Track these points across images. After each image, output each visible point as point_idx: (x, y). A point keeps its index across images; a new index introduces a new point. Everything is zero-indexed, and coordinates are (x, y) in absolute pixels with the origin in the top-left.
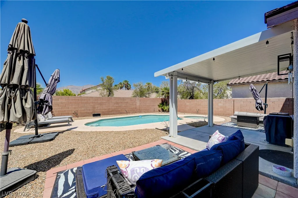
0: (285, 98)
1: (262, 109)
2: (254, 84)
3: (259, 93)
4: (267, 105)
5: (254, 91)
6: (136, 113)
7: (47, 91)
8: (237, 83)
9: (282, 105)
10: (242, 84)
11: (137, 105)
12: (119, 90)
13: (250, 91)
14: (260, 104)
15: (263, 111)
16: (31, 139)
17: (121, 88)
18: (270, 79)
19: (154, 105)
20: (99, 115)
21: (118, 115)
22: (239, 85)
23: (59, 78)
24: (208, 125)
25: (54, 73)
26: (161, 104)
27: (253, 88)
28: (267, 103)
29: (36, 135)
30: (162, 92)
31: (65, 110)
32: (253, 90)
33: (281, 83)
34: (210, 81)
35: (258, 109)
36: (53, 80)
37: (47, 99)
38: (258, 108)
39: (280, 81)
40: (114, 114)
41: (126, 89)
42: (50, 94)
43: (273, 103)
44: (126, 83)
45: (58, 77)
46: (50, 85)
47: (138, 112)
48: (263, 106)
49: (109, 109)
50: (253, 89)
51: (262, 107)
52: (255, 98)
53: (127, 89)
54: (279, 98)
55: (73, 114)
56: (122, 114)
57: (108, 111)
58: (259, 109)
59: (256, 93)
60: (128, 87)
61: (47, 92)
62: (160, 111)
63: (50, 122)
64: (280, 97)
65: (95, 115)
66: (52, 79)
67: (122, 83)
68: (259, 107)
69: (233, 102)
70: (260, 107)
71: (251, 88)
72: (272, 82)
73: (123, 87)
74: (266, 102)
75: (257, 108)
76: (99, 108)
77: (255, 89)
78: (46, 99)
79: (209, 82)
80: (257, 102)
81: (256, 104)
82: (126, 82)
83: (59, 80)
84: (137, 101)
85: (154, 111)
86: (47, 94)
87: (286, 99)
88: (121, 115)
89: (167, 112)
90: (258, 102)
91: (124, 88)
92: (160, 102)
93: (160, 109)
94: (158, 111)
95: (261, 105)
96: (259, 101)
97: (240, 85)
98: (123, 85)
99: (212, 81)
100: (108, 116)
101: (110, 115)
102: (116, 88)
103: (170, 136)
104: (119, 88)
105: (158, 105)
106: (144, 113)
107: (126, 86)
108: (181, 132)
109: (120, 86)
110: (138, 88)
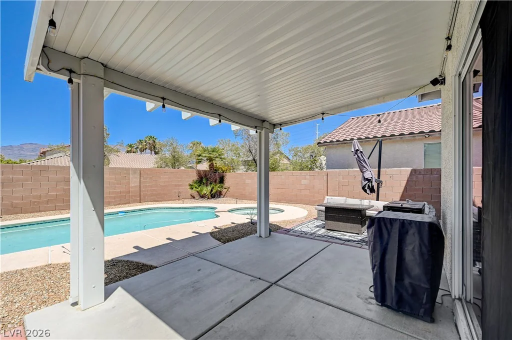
0: (410, 169)
1: (372, 190)
2: (361, 144)
3: (368, 158)
4: (381, 182)
5: (360, 155)
6: (129, 203)
8: (334, 140)
9: (406, 182)
10: (342, 144)
12: (138, 155)
13: (353, 154)
14: (369, 180)
15: (375, 195)
17: (142, 150)
18: (386, 135)
19: (179, 186)
22: (337, 144)
24: (258, 235)
26: (196, 183)
27: (357, 148)
28: (381, 179)
30: (197, 157)
32: (358, 152)
33: (404, 141)
34: (261, 123)
35: (366, 191)
38: (366, 188)
39: (401, 138)
40: (55, 209)
41: (151, 154)
43: (392, 177)
44: (151, 142)
47: (134, 202)
48: (375, 184)
49: (39, 197)
50: (357, 150)
51: (373, 186)
52: (361, 167)
53: (153, 152)
54: (399, 169)
58: (368, 191)
59: (362, 158)
60: (154, 150)
62: (194, 198)
64: (400, 167)
67: (144, 141)
68: (367, 186)
69: (325, 177)
70: (369, 185)
71: (355, 148)
72: (390, 139)
73: (146, 148)
74: (379, 177)
75: (363, 188)
77: (362, 151)
79: (258, 124)
80: (364, 178)
81: (363, 181)
82: (151, 140)
84: (131, 176)
85: (179, 198)
87: (412, 170)
89: (208, 198)
90: (366, 177)
91: (148, 151)
92: (195, 177)
93: (194, 192)
94: (190, 197)
95: (372, 181)
96: (368, 175)
97: (339, 144)
98: (146, 145)
99: (266, 125)
100: (32, 214)
101: (41, 211)
102: (131, 150)
103: (75, 304)
104: (138, 150)
105: (188, 184)
106: (153, 203)
107: (151, 147)
108: (157, 267)
109: (140, 146)
110: (169, 151)
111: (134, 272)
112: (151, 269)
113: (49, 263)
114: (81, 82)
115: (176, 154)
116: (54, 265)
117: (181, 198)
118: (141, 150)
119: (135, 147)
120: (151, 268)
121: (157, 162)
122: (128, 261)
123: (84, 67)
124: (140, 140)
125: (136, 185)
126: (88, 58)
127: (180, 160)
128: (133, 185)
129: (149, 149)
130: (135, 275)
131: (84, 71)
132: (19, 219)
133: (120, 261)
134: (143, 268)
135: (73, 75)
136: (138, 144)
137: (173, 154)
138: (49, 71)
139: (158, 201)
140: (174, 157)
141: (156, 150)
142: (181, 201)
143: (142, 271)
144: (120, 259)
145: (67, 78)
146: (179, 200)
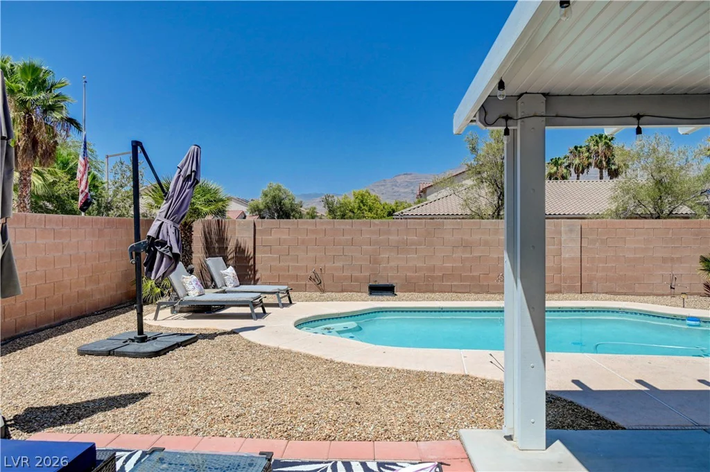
6: (560, 291)
7: (165, 212)
11: (565, 255)
12: (572, 183)
16: (121, 343)
17: (580, 170)
19: (673, 260)
20: (388, 289)
21: (473, 296)
23: (196, 172)
25: (185, 157)
29: (139, 334)
31: (287, 264)
36: (181, 179)
37: (163, 236)
40: (450, 290)
41: (601, 178)
42: (172, 220)
44: (601, 147)
45: (194, 168)
46: (173, 196)
47: (571, 290)
49: (433, 269)
53: (605, 173)
55: (310, 279)
56: (488, 292)
57: (429, 277)
61: (165, 217)
63: (226, 302)
65: (376, 290)
66: (179, 177)
67: (584, 149)
73: (590, 164)
76: (392, 264)
78: (161, 237)
82: (601, 144)
83: (195, 179)
84: (564, 237)
85: (672, 290)
86: (166, 220)
88: (484, 295)
91: (594, 171)
94: (703, 289)
98: (588, 158)
100: (427, 295)
101: (436, 292)
102: (556, 173)
103: (509, 438)
104: (572, 170)
105: (698, 256)
106: (608, 296)
107: (601, 161)
108: (625, 429)
109: (577, 161)
110: (644, 168)
111: (584, 423)
112: (613, 429)
113: (466, 373)
114: (518, 128)
115: (663, 174)
116: (472, 377)
117: (676, 290)
118: (577, 170)
119: (566, 164)
120: (613, 426)
121: (615, 198)
122: (571, 402)
123: (522, 108)
124: (576, 148)
125: (573, 255)
126: (526, 93)
127: (677, 188)
128: (567, 256)
129: (596, 166)
130: (586, 428)
131: (522, 114)
132: (415, 300)
133: (558, 399)
134: (601, 423)
135: (510, 122)
136: (571, 157)
137: (657, 176)
138: (486, 126)
139: (619, 294)
140: (659, 182)
141: (613, 167)
142: (678, 300)
143: (598, 426)
144: (559, 396)
145: (502, 129)
146: (673, 296)
